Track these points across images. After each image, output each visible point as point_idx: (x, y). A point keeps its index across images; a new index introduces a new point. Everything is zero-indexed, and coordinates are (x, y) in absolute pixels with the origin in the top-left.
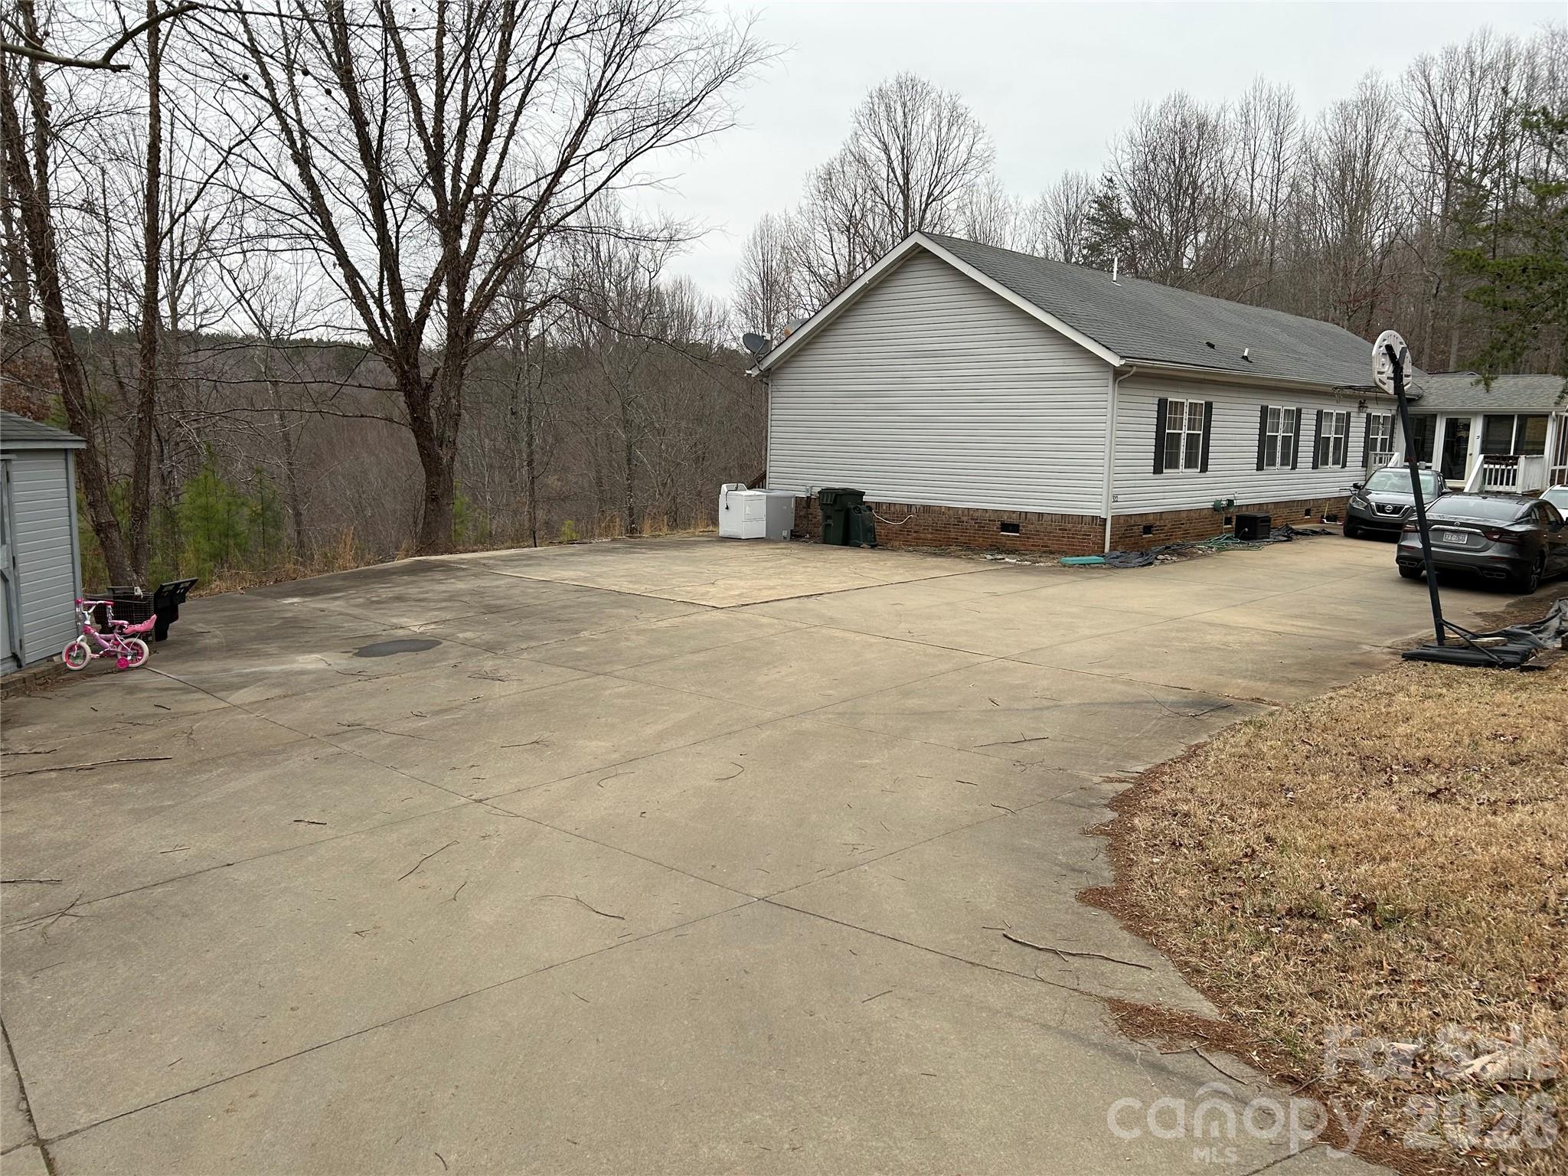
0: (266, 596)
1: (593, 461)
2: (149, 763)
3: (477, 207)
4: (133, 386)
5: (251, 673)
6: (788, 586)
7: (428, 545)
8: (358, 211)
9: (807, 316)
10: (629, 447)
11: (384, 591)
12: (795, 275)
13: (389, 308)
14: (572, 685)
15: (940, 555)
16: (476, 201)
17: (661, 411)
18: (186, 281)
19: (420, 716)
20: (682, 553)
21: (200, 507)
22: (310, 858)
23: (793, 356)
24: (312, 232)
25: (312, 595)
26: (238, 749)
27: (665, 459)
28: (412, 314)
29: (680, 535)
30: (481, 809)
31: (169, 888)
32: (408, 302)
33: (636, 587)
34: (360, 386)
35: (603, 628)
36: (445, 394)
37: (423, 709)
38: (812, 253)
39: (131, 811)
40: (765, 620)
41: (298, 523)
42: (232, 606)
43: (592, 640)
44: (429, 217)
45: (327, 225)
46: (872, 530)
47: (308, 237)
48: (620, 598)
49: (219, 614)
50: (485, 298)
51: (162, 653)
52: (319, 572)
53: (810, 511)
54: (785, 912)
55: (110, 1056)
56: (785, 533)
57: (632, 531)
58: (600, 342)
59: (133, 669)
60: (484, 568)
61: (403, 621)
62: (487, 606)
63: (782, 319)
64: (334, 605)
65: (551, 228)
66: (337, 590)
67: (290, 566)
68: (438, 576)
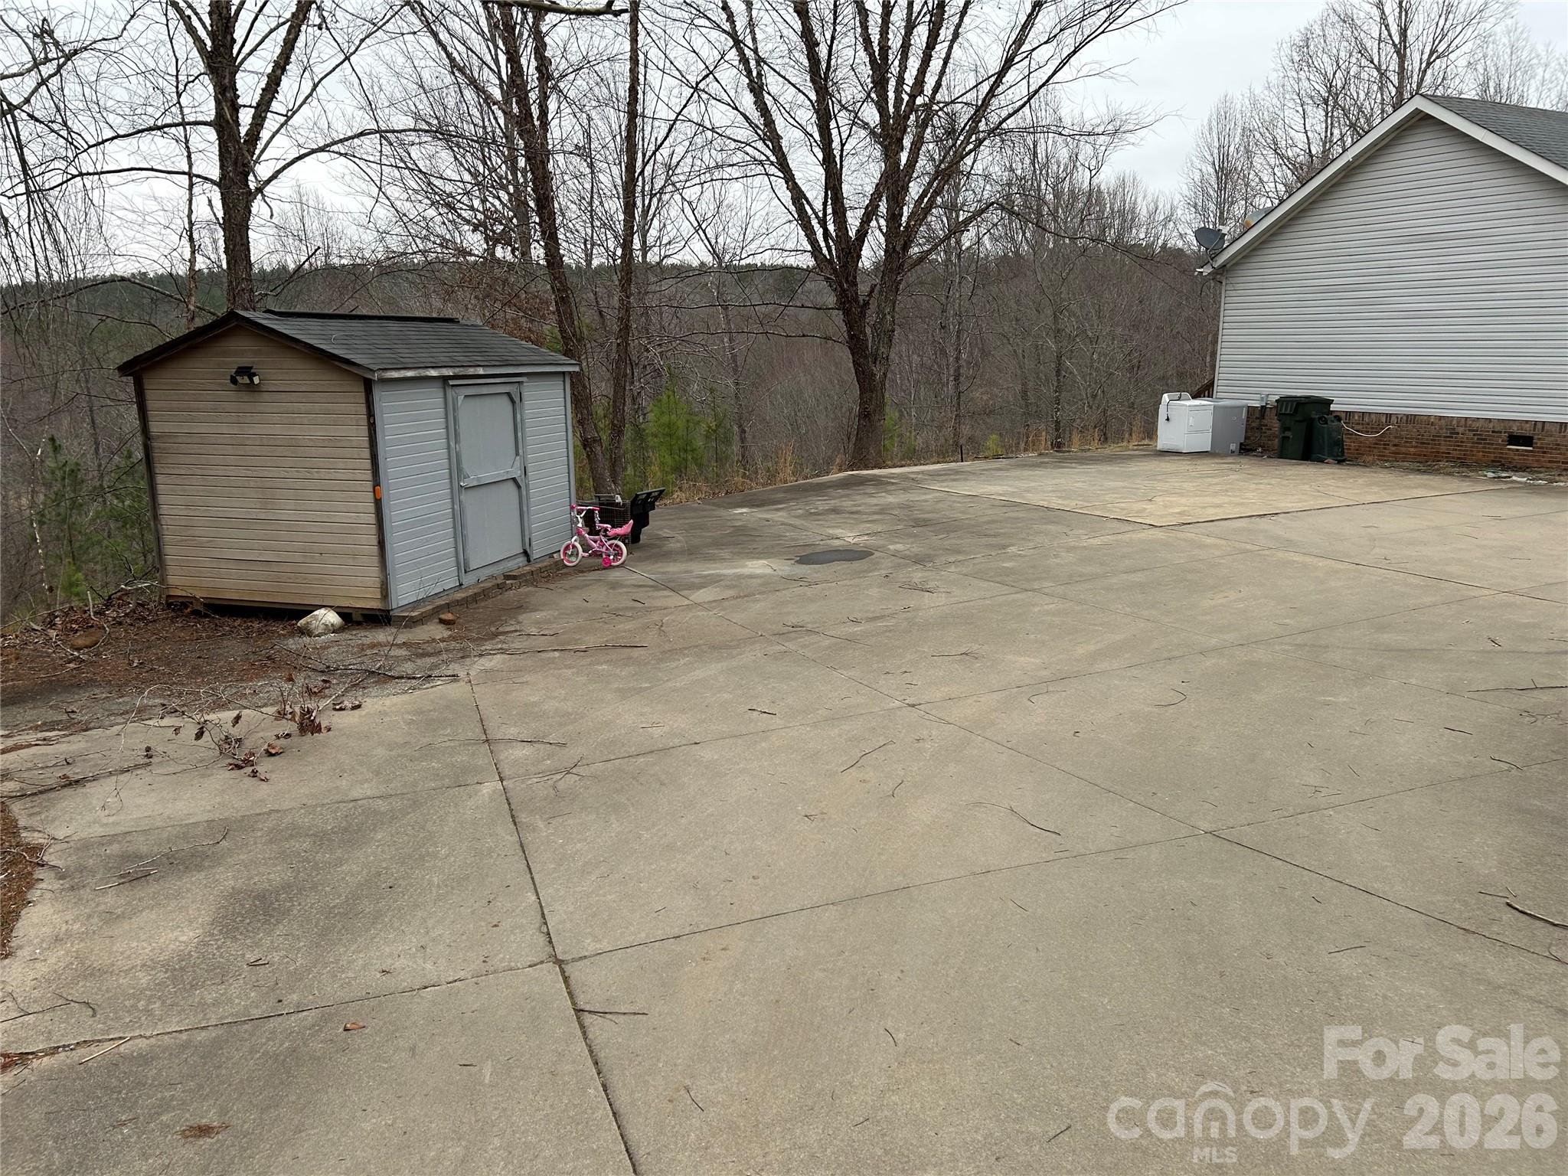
0: (719, 506)
1: (1019, 372)
2: (629, 650)
3: (917, 117)
4: (612, 316)
5: (709, 575)
6: (1238, 504)
7: (859, 459)
8: (807, 133)
9: (1269, 205)
10: (1059, 357)
11: (821, 504)
12: (1258, 161)
13: (831, 227)
14: (1001, 599)
15: (1425, 472)
16: (916, 112)
17: (1095, 318)
18: (654, 215)
19: (855, 621)
20: (1115, 468)
21: (664, 424)
22: (763, 744)
23: (1253, 250)
24: (764, 158)
25: (758, 506)
26: (701, 642)
27: (1097, 370)
28: (852, 234)
29: (1111, 449)
30: (914, 714)
31: (650, 758)
32: (850, 221)
33: (1065, 502)
34: (803, 306)
35: (1031, 545)
36: (880, 311)
37: (859, 616)
38: (1279, 133)
39: (618, 690)
40: (1209, 541)
41: (743, 440)
42: (692, 514)
43: (1020, 555)
44: (872, 133)
45: (778, 150)
46: (1340, 443)
47: (761, 163)
48: (1049, 514)
49: (681, 521)
50: (921, 213)
51: (636, 554)
52: (763, 485)
53: (1265, 422)
54: (1237, 848)
55: (609, 897)
56: (1233, 447)
57: (1058, 446)
58: (1032, 247)
59: (614, 567)
60: (911, 483)
61: (838, 532)
62: (916, 520)
63: (1238, 210)
64: (777, 516)
65: (992, 132)
66: (780, 502)
67: (738, 479)
68: (870, 490)
